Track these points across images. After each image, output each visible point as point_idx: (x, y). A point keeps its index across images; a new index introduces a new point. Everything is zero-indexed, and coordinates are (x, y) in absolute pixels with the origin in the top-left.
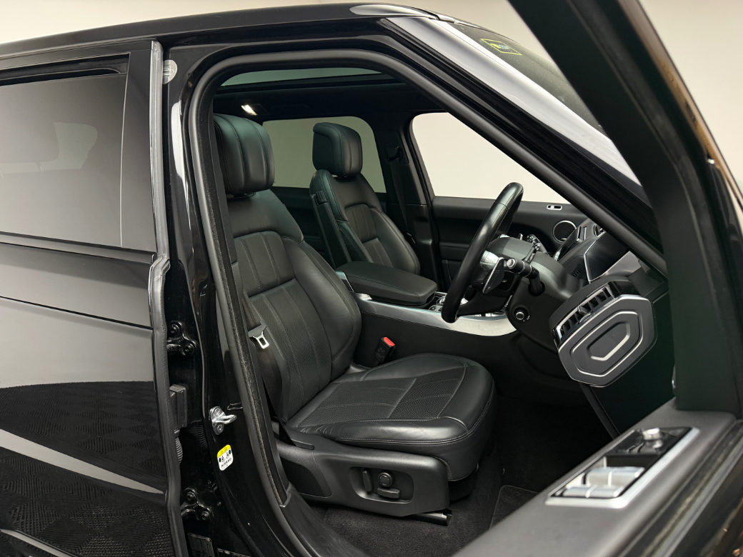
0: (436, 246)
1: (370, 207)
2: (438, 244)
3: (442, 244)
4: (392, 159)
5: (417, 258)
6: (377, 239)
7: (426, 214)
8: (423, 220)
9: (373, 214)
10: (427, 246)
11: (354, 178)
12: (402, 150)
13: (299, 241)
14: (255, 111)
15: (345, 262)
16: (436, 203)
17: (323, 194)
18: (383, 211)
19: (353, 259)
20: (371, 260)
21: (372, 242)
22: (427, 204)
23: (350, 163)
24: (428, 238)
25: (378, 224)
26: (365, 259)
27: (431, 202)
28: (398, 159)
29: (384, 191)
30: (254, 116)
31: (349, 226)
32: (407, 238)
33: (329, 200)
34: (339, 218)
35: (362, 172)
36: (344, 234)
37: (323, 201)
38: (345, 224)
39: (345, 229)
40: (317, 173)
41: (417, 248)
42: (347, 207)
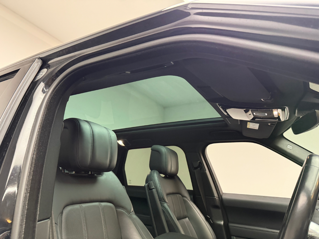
0: (226, 225)
1: (183, 196)
2: (228, 225)
3: (230, 225)
4: (196, 168)
5: (214, 234)
6: (187, 218)
7: (218, 203)
8: (216, 207)
9: (185, 202)
10: (220, 225)
11: (172, 177)
12: (201, 163)
13: (129, 212)
14: (124, 144)
15: (164, 232)
16: (224, 197)
17: (152, 184)
18: (191, 200)
19: (170, 231)
20: (183, 233)
21: (184, 220)
22: (219, 197)
23: (171, 168)
24: (221, 220)
25: (188, 208)
26: (178, 231)
27: (221, 196)
28: (199, 168)
29: (192, 189)
30: (123, 146)
31: (168, 206)
32: (207, 219)
33: (156, 188)
34: (162, 200)
35: (178, 175)
36: (165, 212)
37: (152, 188)
38: (166, 205)
39: (166, 208)
40: (151, 172)
41: (214, 226)
42: (168, 194)
